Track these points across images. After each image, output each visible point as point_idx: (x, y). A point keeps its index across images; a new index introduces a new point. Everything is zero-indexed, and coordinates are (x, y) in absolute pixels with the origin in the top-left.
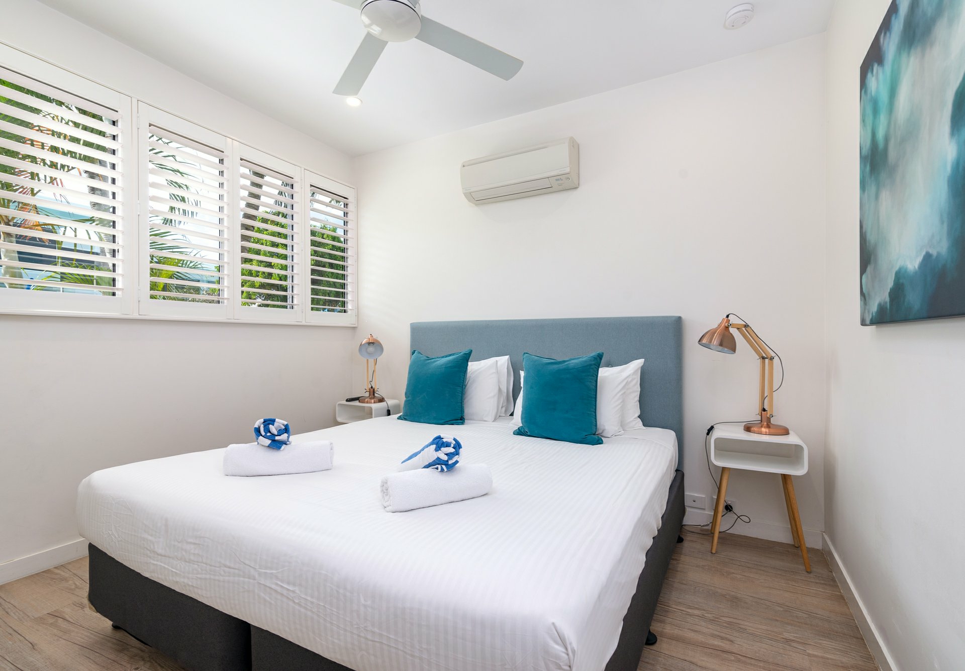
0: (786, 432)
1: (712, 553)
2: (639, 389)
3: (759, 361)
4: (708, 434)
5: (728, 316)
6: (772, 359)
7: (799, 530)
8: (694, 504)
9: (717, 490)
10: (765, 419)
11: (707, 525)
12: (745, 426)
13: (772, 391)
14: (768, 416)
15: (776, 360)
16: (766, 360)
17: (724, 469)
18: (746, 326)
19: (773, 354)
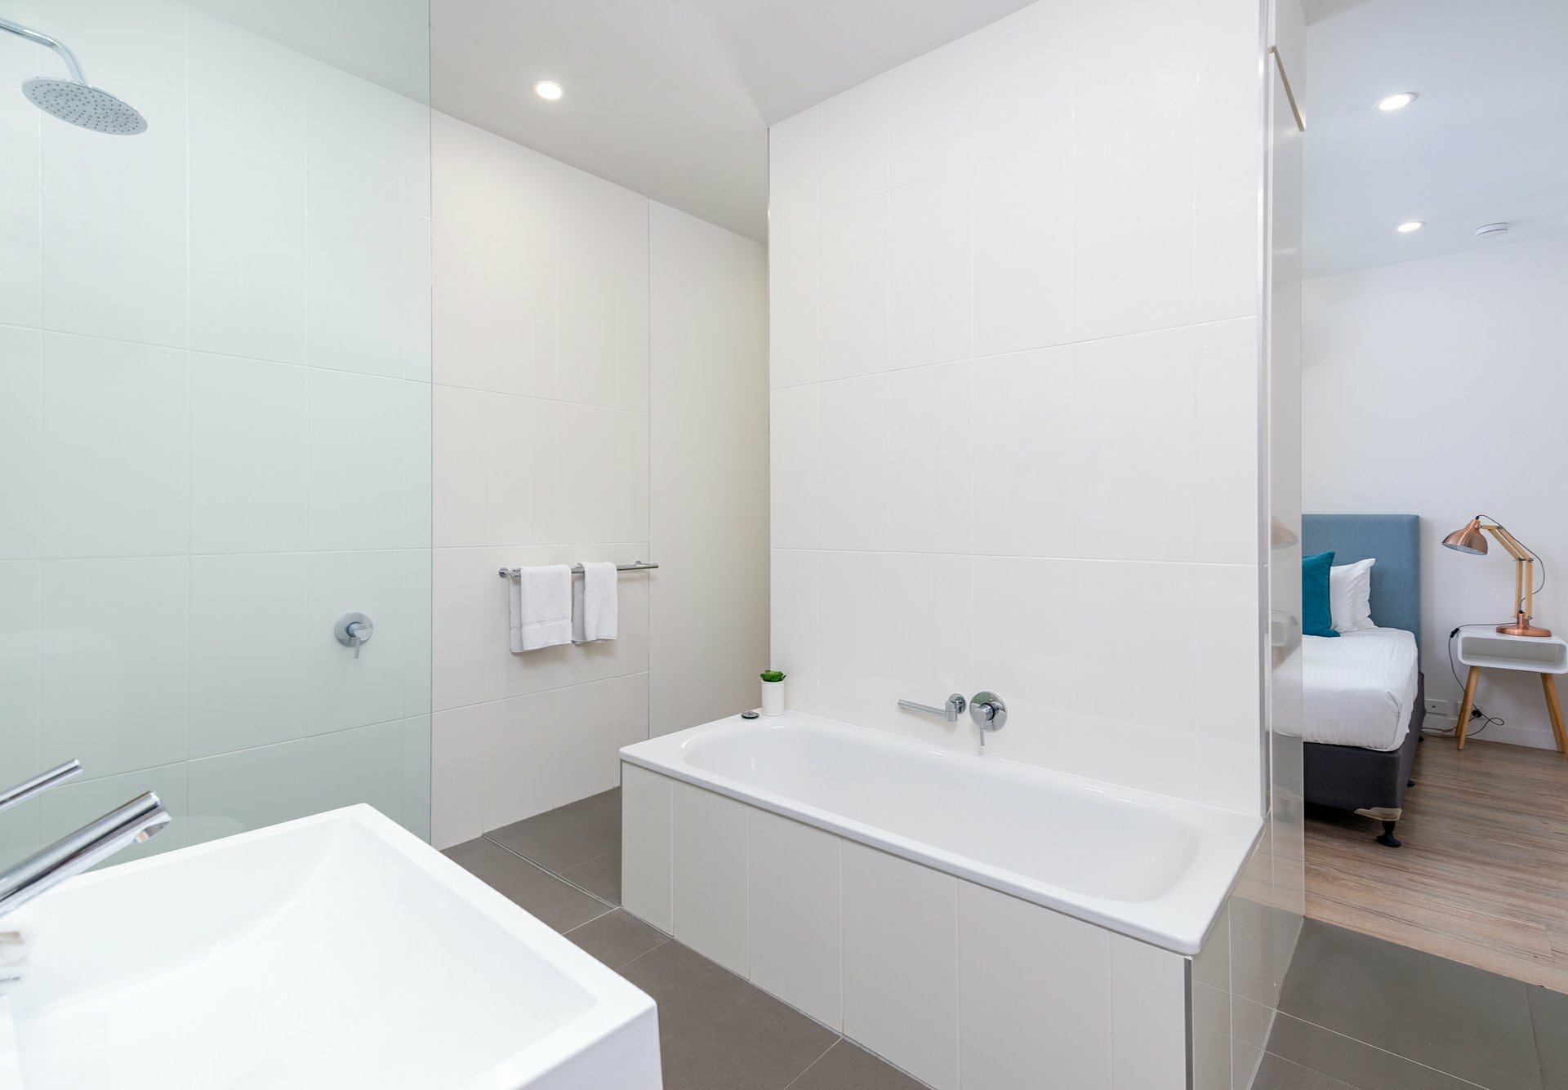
0: (1548, 634)
1: (1459, 749)
2: (1368, 589)
3: (1515, 563)
4: (1452, 636)
5: (1477, 518)
6: (1530, 561)
7: (1563, 733)
8: (1433, 710)
9: (1464, 693)
10: (1523, 621)
11: (1451, 730)
12: (1497, 629)
13: (1530, 594)
14: (1526, 618)
15: (1536, 562)
16: (1524, 562)
17: (1472, 668)
18: (1499, 528)
19: (1532, 556)
